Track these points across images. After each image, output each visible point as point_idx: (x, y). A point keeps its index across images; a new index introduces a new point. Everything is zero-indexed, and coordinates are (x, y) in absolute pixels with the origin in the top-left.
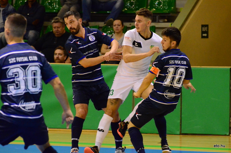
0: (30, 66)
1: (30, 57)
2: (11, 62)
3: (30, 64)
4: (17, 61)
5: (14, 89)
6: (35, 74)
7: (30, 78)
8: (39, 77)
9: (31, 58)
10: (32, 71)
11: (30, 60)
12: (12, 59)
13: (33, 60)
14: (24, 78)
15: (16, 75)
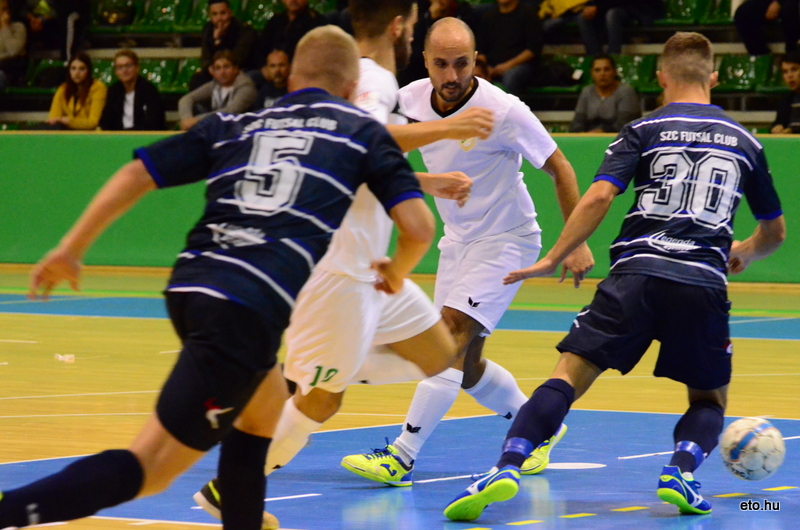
0: (711, 156)
1: (717, 135)
2: (664, 139)
3: (713, 151)
4: (682, 139)
5: (652, 201)
6: (719, 180)
7: (703, 183)
8: (729, 189)
9: (719, 138)
10: (714, 169)
11: (716, 141)
12: (669, 132)
13: (722, 143)
14: (687, 181)
15: (671, 171)
